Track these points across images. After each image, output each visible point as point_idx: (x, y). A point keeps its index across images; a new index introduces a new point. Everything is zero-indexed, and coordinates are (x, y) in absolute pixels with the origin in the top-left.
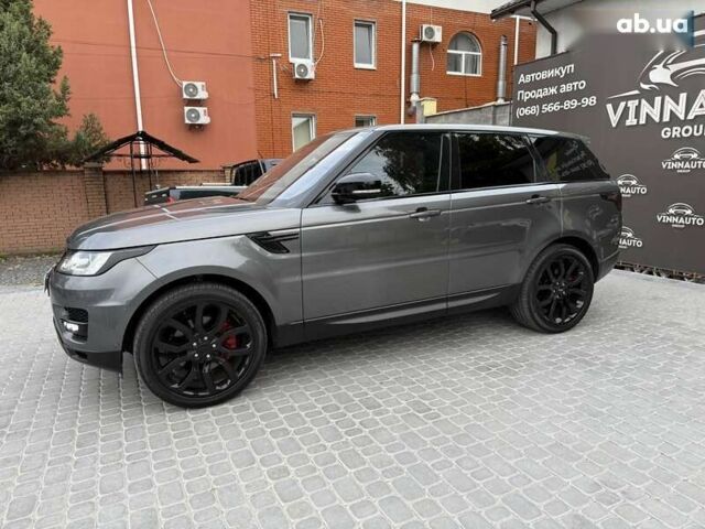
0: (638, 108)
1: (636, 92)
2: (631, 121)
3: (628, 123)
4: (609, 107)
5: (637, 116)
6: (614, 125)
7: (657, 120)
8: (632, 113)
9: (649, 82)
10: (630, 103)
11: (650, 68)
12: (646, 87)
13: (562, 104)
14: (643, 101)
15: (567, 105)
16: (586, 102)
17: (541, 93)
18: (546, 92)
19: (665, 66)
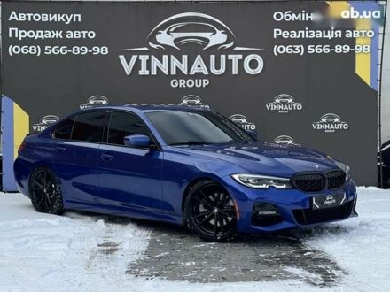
0: (149, 62)
1: (146, 49)
2: (143, 71)
3: (141, 73)
4: (122, 58)
5: (149, 67)
6: (128, 74)
7: (166, 72)
8: (144, 65)
9: (157, 43)
11: (156, 32)
12: (155, 46)
13: (70, 48)
14: (153, 57)
15: (76, 50)
16: (97, 50)
17: (40, 35)
18: (48, 35)
19: (168, 33)
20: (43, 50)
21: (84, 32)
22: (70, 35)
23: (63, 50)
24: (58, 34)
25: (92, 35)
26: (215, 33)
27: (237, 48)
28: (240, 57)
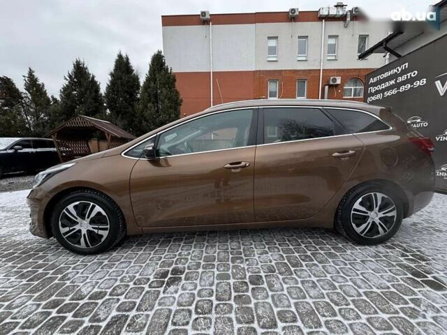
4: (438, 83)
6: (442, 94)
13: (398, 89)
15: (402, 89)
16: (418, 84)
17: (383, 86)
18: (387, 84)
20: (383, 95)
21: (409, 74)
22: (400, 79)
23: (394, 92)
24: (393, 82)
25: (414, 74)
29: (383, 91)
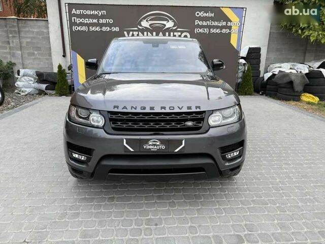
0: (138, 35)
1: (136, 29)
4: (125, 33)
9: (141, 26)
10: (134, 33)
11: (141, 21)
12: (141, 27)
13: (101, 28)
14: (140, 33)
15: (104, 29)
16: (114, 29)
17: (87, 21)
18: (91, 21)
19: (147, 21)
20: (89, 29)
21: (108, 20)
22: (101, 21)
23: (98, 29)
24: (95, 21)
25: (111, 21)
26: (169, 21)
27: (179, 29)
28: (180, 34)
29: (88, 25)
